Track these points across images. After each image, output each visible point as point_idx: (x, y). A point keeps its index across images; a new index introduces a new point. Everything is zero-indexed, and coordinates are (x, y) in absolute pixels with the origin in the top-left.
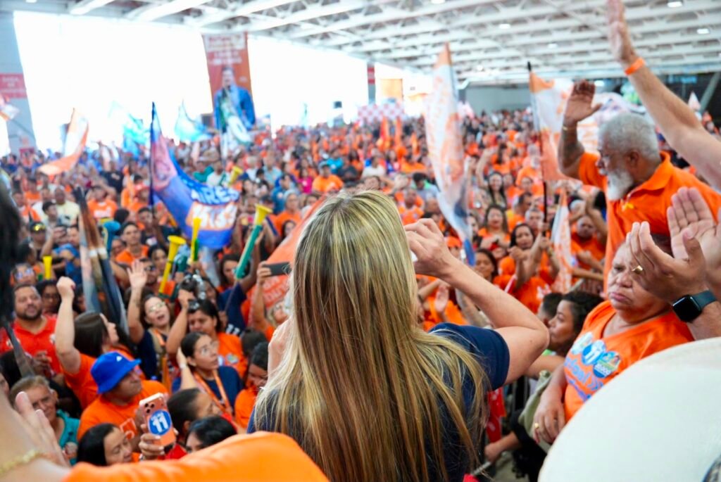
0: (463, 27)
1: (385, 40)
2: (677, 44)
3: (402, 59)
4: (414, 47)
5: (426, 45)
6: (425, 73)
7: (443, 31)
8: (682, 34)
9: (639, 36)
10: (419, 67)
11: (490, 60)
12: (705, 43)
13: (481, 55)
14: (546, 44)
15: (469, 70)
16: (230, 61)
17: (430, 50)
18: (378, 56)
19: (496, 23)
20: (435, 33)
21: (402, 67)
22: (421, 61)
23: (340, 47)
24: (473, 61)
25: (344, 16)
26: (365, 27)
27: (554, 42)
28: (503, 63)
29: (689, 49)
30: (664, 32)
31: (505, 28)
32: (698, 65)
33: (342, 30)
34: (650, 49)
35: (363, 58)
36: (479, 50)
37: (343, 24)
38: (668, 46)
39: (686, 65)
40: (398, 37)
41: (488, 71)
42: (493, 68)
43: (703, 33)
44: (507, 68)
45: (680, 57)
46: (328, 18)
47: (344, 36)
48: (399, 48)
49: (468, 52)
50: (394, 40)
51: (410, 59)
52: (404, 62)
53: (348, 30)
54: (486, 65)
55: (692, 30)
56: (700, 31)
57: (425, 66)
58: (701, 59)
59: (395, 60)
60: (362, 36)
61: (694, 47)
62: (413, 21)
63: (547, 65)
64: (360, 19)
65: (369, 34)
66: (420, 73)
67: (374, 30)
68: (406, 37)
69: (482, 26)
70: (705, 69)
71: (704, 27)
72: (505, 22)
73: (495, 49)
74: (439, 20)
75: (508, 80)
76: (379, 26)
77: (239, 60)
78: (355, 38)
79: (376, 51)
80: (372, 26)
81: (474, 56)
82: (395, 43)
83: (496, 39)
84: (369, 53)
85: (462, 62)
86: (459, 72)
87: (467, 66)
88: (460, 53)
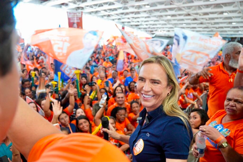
0: (155, 16)
1: (129, 18)
2: (225, 27)
3: (134, 25)
4: (138, 22)
5: (142, 21)
6: (141, 31)
7: (148, 17)
8: (227, 24)
9: (213, 23)
10: (139, 28)
12: (234, 27)
13: (160, 26)
14: (182, 24)
15: (156, 31)
16: (76, 21)
17: (143, 23)
18: (126, 24)
19: (166, 16)
20: (146, 17)
21: (134, 28)
23: (113, 20)
24: (157, 28)
25: (115, 9)
26: (122, 14)
27: (185, 24)
28: (168, 29)
29: (229, 29)
30: (221, 23)
31: (169, 17)
32: (231, 35)
33: (115, 14)
34: (217, 28)
35: (121, 24)
36: (160, 24)
37: (115, 12)
38: (222, 27)
39: (228, 34)
40: (133, 18)
41: (162, 32)
42: (164, 31)
43: (234, 24)
44: (169, 31)
45: (226, 31)
46: (110, 10)
47: (115, 16)
48: (133, 22)
49: (156, 25)
50: (131, 19)
51: (137, 25)
53: (117, 14)
54: (162, 29)
55: (230, 23)
56: (233, 24)
57: (141, 28)
58: (232, 33)
59: (132, 25)
60: (121, 17)
61: (231, 28)
62: (139, 13)
64: (121, 11)
65: (123, 16)
66: (139, 31)
67: (125, 15)
68: (136, 18)
69: (161, 16)
70: (234, 36)
71: (234, 22)
72: (169, 15)
73: (165, 24)
74: (147, 13)
75: (169, 35)
76: (127, 14)
77: (79, 21)
78: (119, 17)
79: (125, 22)
80: (125, 13)
81: (158, 26)
82: (132, 20)
83: (166, 21)
84: (123, 23)
85: (154, 28)
86: (152, 31)
87: (155, 29)
88: (153, 25)
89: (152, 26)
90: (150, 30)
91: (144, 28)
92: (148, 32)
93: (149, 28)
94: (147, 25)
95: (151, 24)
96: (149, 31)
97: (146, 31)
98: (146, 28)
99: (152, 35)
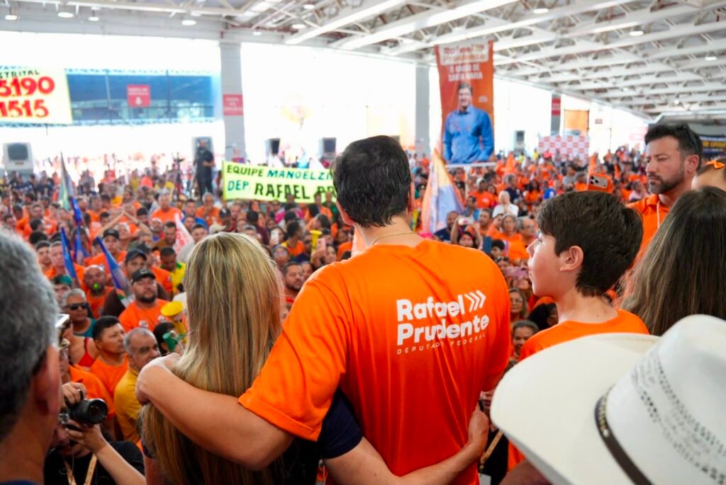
0: (661, 60)
1: (574, 71)
3: (590, 90)
4: (605, 79)
5: (616, 77)
6: (614, 107)
7: (638, 64)
10: (608, 100)
11: (690, 94)
13: (680, 89)
15: (664, 104)
16: (468, 77)
17: (621, 83)
18: (566, 87)
19: (700, 56)
20: (629, 66)
21: (589, 99)
22: (610, 94)
23: (526, 78)
24: (668, 94)
25: (534, 48)
26: (555, 59)
28: (706, 98)
31: (711, 60)
33: (530, 61)
35: (549, 90)
36: (678, 83)
37: (533, 56)
40: (588, 69)
41: (687, 106)
42: (692, 103)
44: (709, 103)
46: (519, 49)
47: (533, 67)
48: (588, 80)
49: (665, 85)
50: (584, 72)
51: (598, 91)
52: (592, 94)
53: (537, 62)
54: (683, 99)
57: (615, 98)
59: (583, 92)
60: (551, 67)
62: (607, 53)
64: (551, 51)
65: (558, 66)
66: (607, 108)
67: (563, 62)
68: (597, 69)
69: (685, 58)
72: (712, 54)
73: (698, 82)
74: (635, 52)
75: (709, 115)
76: (569, 57)
77: (480, 76)
78: (543, 69)
79: (564, 82)
80: (563, 57)
81: (671, 89)
82: (584, 75)
83: (698, 72)
84: (556, 84)
85: (657, 96)
86: (652, 106)
87: (663, 100)
88: (654, 87)
89: (648, 92)
90: (644, 101)
91: (623, 99)
92: (635, 109)
93: (640, 96)
94: (632, 87)
95: (647, 85)
96: (639, 106)
97: (631, 107)
98: (630, 98)
99: (649, 117)
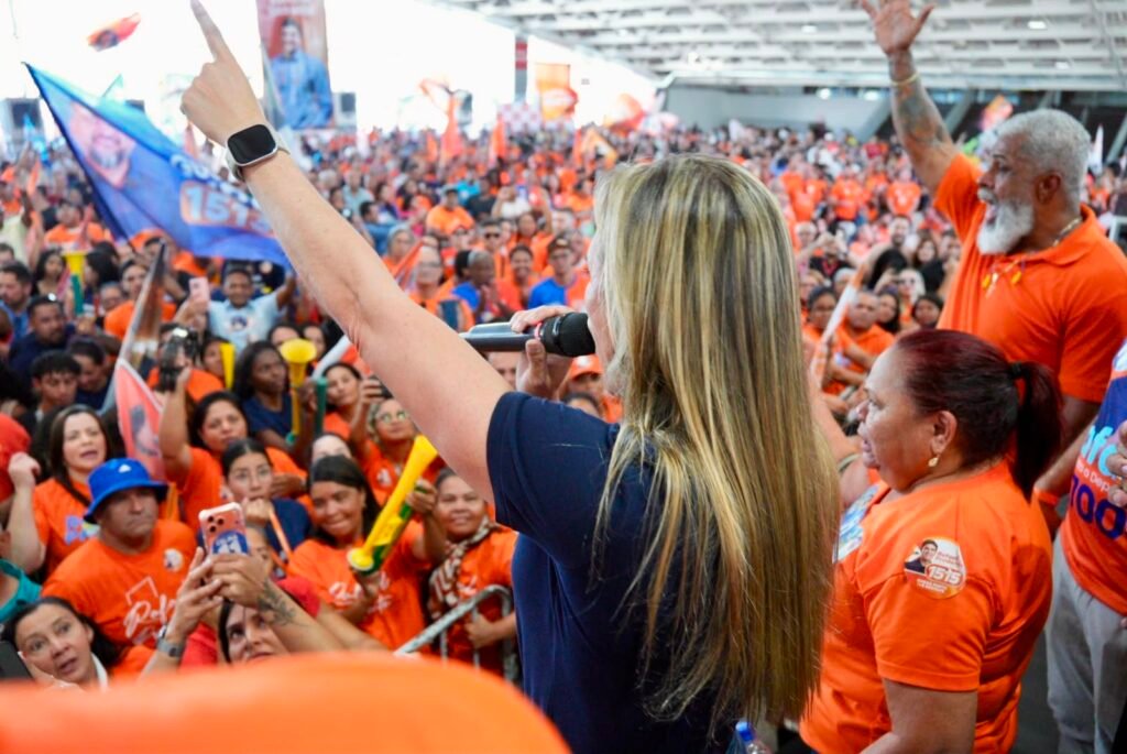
2: (997, 42)
3: (571, 32)
4: (593, 14)
5: (612, 12)
6: (607, 59)
8: (1006, 28)
9: (942, 24)
10: (598, 47)
11: (710, 44)
12: (1037, 43)
13: (697, 36)
14: (799, 25)
15: (676, 58)
17: (616, 22)
18: (535, 24)
21: (570, 46)
22: (602, 39)
23: (472, 5)
24: (682, 44)
27: (811, 24)
28: (730, 52)
29: (1013, 51)
30: (980, 21)
32: (1023, 77)
34: (956, 46)
35: (511, 27)
36: (695, 26)
38: (982, 43)
39: (1006, 77)
41: (706, 63)
42: (713, 58)
43: (1037, 29)
44: (735, 60)
45: (998, 62)
48: (568, 14)
49: (676, 29)
51: (585, 33)
52: (575, 38)
54: (705, 52)
55: (1021, 21)
56: (1033, 25)
57: (608, 46)
58: (1027, 69)
59: (561, 33)
61: (1022, 48)
63: (797, 59)
66: (598, 57)
70: (1033, 86)
71: (1038, 18)
73: (720, 27)
75: (736, 78)
79: (531, 17)
81: (686, 36)
82: (564, 6)
83: (722, 12)
84: (520, 19)
85: (666, 45)
86: (658, 61)
87: (674, 51)
88: (664, 29)
89: (655, 38)
90: (648, 53)
91: (620, 47)
92: (637, 65)
93: (644, 44)
94: (632, 30)
95: (651, 28)
96: (642, 60)
97: (631, 60)
98: (628, 47)
99: (657, 77)
